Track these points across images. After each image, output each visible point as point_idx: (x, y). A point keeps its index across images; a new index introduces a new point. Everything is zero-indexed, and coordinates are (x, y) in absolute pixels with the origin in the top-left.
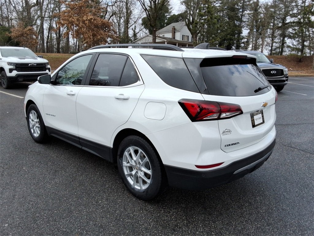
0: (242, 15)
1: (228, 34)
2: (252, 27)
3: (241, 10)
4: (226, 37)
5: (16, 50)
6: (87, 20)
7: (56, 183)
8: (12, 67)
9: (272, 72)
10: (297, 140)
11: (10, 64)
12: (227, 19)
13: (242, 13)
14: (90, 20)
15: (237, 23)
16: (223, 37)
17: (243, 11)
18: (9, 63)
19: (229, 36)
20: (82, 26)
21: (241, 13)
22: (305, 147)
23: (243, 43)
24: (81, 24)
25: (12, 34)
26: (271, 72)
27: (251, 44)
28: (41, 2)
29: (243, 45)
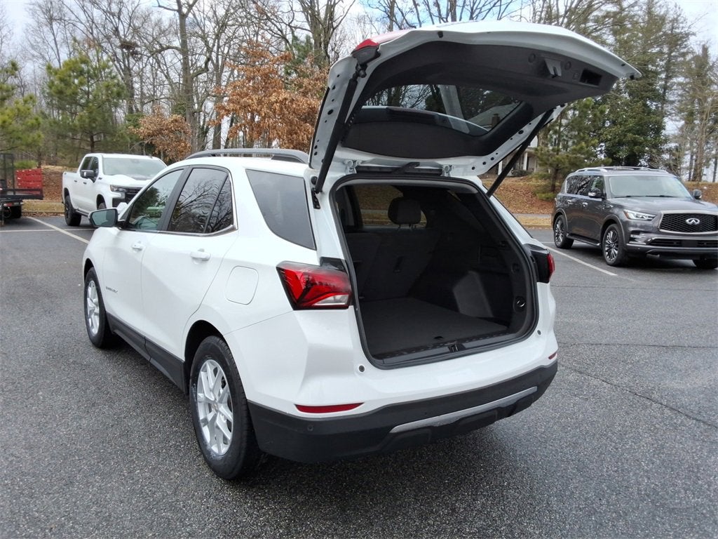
0: (665, 88)
1: (629, 131)
2: (691, 114)
3: (663, 76)
4: (622, 137)
5: (133, 161)
6: (277, 102)
7: (79, 427)
8: (118, 195)
9: (690, 221)
10: (673, 384)
11: (116, 189)
12: (626, 95)
13: (666, 82)
14: (283, 102)
15: (653, 106)
16: (615, 138)
17: (668, 78)
18: (114, 187)
19: (630, 135)
20: (265, 114)
21: (663, 83)
22: (685, 400)
23: (669, 151)
24: (265, 110)
25: (142, 129)
26: (687, 221)
27: (686, 154)
28: (218, 65)
29: (666, 156)
